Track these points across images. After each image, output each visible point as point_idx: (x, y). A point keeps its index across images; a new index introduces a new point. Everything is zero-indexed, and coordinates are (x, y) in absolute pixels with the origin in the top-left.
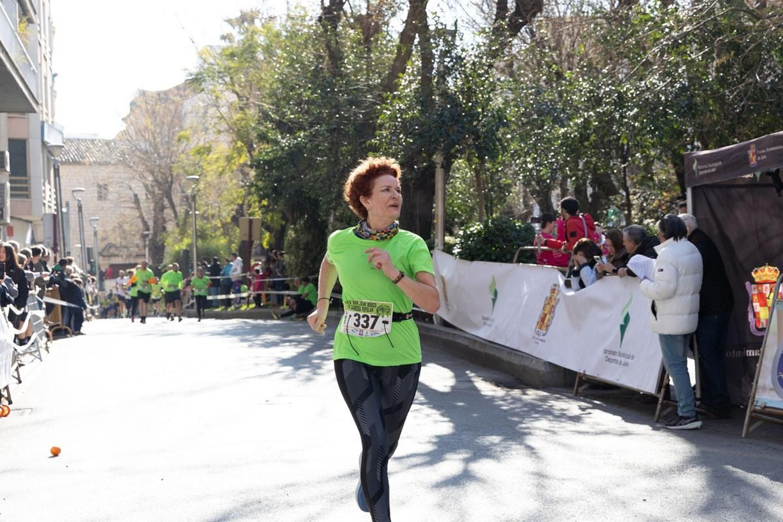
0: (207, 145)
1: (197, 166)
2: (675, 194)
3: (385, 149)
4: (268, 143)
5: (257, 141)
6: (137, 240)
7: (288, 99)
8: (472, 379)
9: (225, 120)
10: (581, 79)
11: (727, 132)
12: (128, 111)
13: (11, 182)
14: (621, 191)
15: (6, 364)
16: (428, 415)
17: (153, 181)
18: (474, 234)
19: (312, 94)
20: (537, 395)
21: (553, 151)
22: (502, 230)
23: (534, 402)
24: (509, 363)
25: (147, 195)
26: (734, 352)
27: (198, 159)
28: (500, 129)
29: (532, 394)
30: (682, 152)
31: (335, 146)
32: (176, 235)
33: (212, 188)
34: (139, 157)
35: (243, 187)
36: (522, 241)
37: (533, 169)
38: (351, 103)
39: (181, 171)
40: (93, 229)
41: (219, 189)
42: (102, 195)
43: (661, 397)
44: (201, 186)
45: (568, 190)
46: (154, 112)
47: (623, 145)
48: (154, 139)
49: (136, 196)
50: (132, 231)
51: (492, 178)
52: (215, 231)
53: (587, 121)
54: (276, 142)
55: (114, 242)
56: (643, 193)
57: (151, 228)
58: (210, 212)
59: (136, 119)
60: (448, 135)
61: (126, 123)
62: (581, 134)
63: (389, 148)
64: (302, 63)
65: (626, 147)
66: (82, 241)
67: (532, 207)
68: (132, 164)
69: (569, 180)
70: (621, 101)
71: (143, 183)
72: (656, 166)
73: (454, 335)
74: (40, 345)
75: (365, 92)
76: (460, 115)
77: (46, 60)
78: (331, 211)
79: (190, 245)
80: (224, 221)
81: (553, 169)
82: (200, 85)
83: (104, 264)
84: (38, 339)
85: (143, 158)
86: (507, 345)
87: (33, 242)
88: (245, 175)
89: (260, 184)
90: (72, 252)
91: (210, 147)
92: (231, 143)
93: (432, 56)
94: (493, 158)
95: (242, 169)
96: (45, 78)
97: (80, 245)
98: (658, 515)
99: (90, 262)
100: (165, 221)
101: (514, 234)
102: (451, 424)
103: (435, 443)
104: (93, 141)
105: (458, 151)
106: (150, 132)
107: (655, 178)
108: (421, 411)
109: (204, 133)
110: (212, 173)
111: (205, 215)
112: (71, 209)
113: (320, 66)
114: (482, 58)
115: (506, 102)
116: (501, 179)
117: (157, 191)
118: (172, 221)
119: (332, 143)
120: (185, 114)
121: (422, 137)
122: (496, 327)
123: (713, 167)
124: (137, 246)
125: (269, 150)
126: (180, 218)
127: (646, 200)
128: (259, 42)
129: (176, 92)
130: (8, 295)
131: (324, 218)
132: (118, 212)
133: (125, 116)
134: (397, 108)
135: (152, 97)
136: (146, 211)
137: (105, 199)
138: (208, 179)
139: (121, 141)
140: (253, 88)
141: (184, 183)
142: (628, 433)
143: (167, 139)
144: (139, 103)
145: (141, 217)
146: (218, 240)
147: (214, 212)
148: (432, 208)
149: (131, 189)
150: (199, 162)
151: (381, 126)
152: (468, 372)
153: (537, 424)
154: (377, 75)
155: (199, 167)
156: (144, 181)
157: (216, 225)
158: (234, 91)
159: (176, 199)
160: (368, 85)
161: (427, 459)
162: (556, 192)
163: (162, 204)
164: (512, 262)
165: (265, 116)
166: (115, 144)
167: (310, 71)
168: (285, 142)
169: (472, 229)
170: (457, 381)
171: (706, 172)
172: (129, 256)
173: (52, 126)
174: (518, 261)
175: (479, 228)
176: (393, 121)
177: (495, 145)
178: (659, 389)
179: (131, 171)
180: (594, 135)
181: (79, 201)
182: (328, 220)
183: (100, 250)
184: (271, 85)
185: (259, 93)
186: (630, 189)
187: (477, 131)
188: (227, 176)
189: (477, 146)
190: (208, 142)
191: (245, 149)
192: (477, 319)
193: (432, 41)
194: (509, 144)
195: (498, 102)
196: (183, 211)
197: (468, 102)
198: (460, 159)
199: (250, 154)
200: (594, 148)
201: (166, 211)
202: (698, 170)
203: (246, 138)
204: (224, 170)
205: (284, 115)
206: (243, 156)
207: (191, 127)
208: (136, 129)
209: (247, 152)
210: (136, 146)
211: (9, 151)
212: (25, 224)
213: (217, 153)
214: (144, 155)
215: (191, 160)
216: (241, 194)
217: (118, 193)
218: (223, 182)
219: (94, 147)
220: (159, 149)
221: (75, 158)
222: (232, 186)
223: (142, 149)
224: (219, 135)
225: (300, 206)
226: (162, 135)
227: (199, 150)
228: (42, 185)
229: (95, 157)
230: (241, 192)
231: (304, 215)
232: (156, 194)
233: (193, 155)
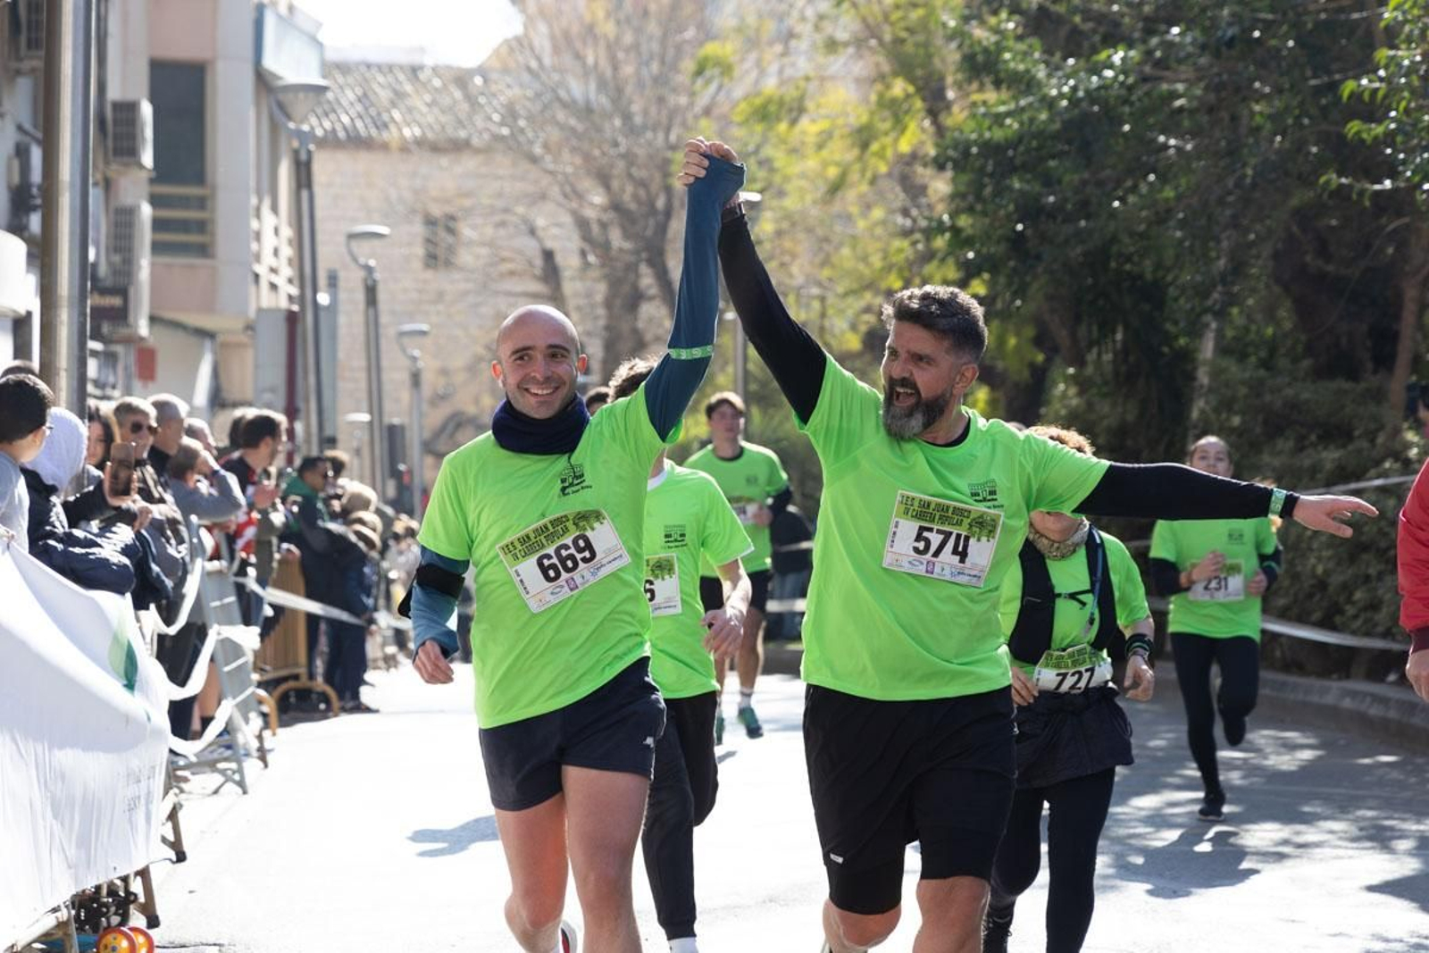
0: (791, 93)
1: (753, 160)
3: (1407, 111)
4: (997, 84)
5: (958, 76)
13: (155, 201)
17: (605, 209)
25: (583, 254)
27: (757, 139)
31: (1228, 98)
33: (801, 236)
34: (562, 127)
35: (906, 233)
40: (407, 363)
41: (826, 240)
42: (441, 252)
44: (767, 226)
48: (615, 68)
49: (548, 255)
54: (1028, 84)
55: (471, 410)
57: (596, 364)
61: (523, 11)
66: (375, 402)
68: (538, 150)
71: (574, 213)
74: (241, 740)
78: (1208, 318)
84: (238, 719)
85: (573, 130)
87: (218, 401)
88: (915, 191)
89: (964, 221)
90: (342, 437)
91: (801, 99)
92: (871, 83)
95: (905, 175)
97: (365, 417)
99: (396, 474)
104: (414, 71)
106: (602, 44)
109: (778, 48)
110: (803, 183)
112: (342, 296)
117: (617, 239)
119: (1218, 88)
125: (1000, 108)
130: (155, 568)
131: (1182, 341)
132: (486, 310)
137: (448, 264)
138: (790, 203)
139: (506, 70)
143: (655, 67)
149: (532, 232)
155: (760, 163)
156: (574, 205)
163: (635, 287)
166: (486, 81)
173: (288, 20)
179: (534, 172)
181: (369, 269)
182: (1196, 350)
183: (427, 435)
188: (850, 198)
190: (791, 81)
191: (918, 104)
199: (935, 122)
203: (922, 67)
204: (844, 175)
206: (912, 126)
207: (739, 30)
208: (557, 32)
209: (923, 114)
210: (554, 91)
211: (152, 100)
212: (193, 340)
213: (827, 117)
214: (578, 118)
215: (736, 140)
216: (902, 256)
217: (490, 244)
218: (839, 216)
219: (417, 91)
220: (630, 102)
221: (354, 126)
222: (871, 229)
223: (574, 102)
224: (832, 58)
225: (1101, 302)
226: (639, 54)
227: (765, 106)
228: (252, 212)
229: (420, 126)
230: (900, 251)
231: (1114, 332)
232: (613, 253)
233: (741, 124)
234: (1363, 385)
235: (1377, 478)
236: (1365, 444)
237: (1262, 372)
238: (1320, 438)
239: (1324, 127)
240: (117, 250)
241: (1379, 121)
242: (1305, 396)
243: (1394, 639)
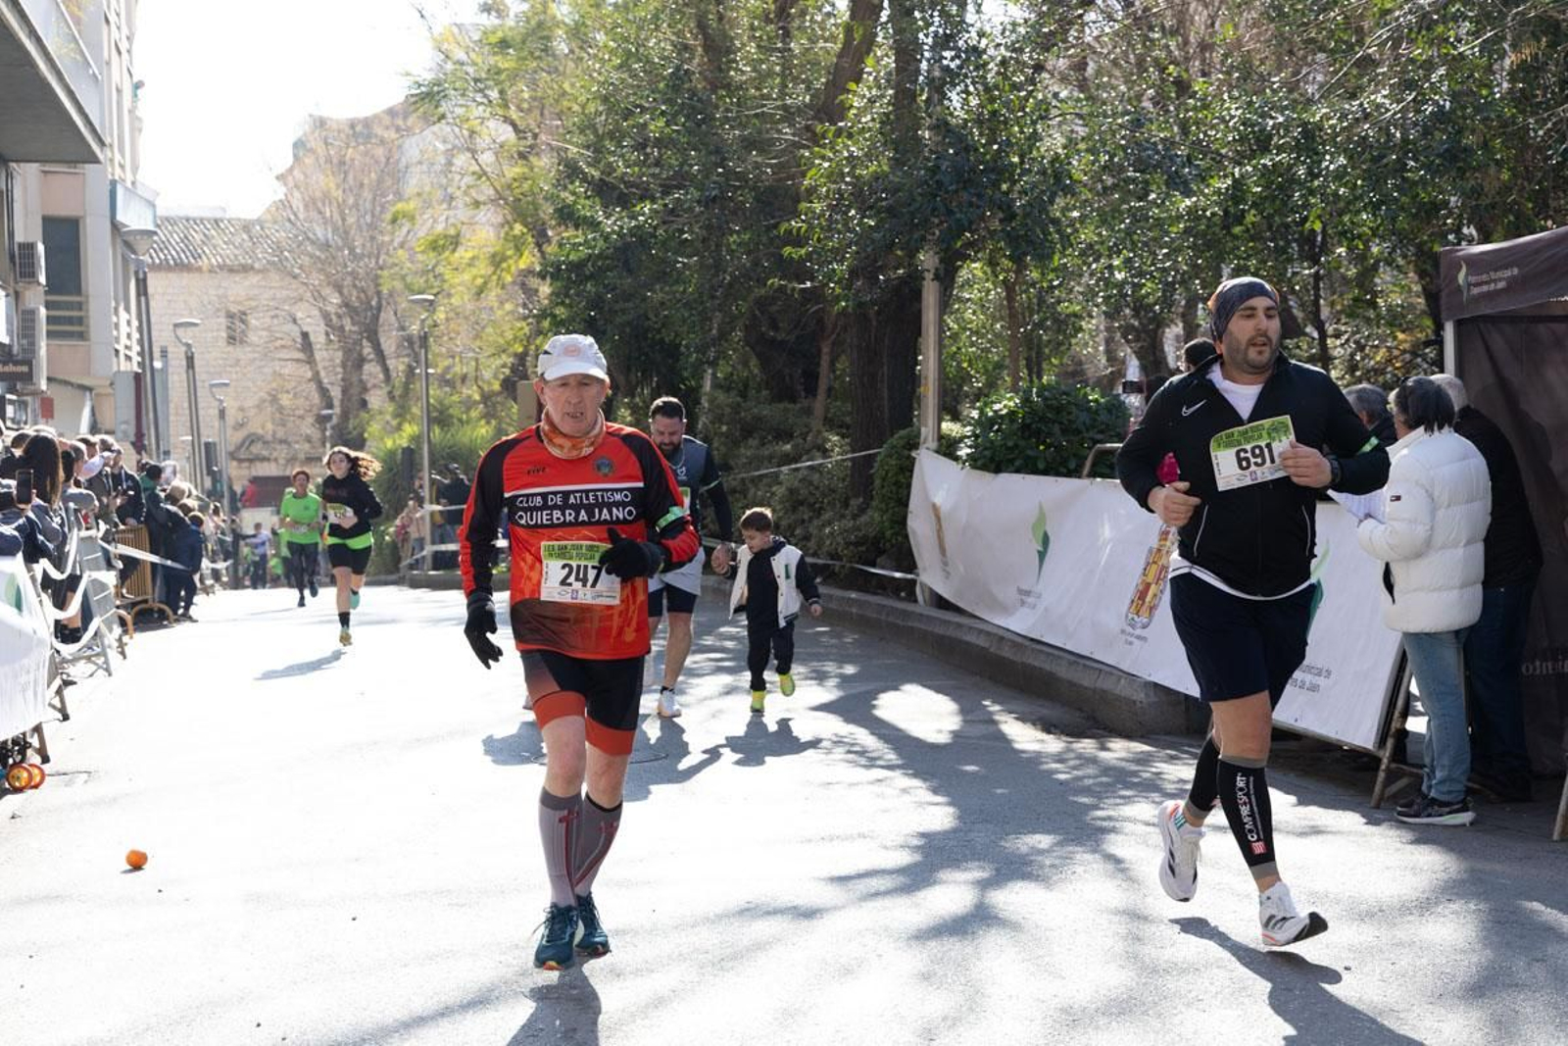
0: (452, 232)
1: (431, 275)
2: (1421, 336)
3: (819, 240)
4: (577, 227)
5: (553, 222)
6: (308, 427)
7: (617, 136)
8: (997, 717)
9: (488, 179)
10: (1226, 96)
11: (1530, 205)
12: (289, 161)
13: (48, 306)
14: (1309, 329)
15: (36, 681)
16: (905, 791)
17: (339, 306)
18: (1002, 417)
19: (668, 124)
20: (1128, 750)
21: (1166, 245)
22: (1059, 410)
23: (1123, 764)
24: (1072, 684)
25: (327, 334)
26: (1538, 663)
27: (434, 261)
28: (1057, 200)
29: (1119, 750)
30: (1438, 248)
31: (715, 233)
32: (388, 417)
33: (461, 321)
34: (311, 256)
35: (525, 318)
36: (1101, 432)
37: (1124, 282)
38: (749, 144)
39: (398, 285)
40: (217, 403)
41: (477, 323)
42: (237, 334)
43: (1386, 755)
44: (440, 315)
45: (1199, 326)
46: (342, 163)
47: (1313, 231)
48: (344, 220)
49: (305, 335)
50: (298, 408)
51: (1041, 301)
52: (468, 410)
53: (1238, 184)
54: (594, 225)
55: (260, 431)
56: (1354, 333)
57: (336, 403)
58: (457, 369)
59: (306, 176)
60: (950, 212)
61: (285, 185)
62: (1226, 212)
63: (826, 238)
64: (648, 61)
65: (1319, 238)
66: (195, 428)
67: (1123, 362)
68: (297, 271)
69: (1200, 306)
70: (1310, 141)
71: (321, 310)
72: (1384, 278)
73: (959, 626)
74: (106, 642)
75: (779, 122)
76: (973, 170)
77: (119, 53)
78: (707, 367)
79: (416, 439)
80: (486, 388)
81: (1167, 284)
82: (437, 107)
83: (238, 476)
84: (104, 629)
85: (319, 258)
86: (1068, 647)
88: (531, 293)
89: (561, 312)
91: (458, 235)
92: (503, 226)
93: (919, 47)
94: (1043, 257)
95: (523, 281)
96: (119, 91)
97: (190, 438)
98: (1375, 999)
99: (210, 472)
100: (365, 390)
101: (1084, 417)
102: (951, 810)
103: (918, 848)
104: (217, 221)
105: (970, 244)
106: (335, 204)
107: (1380, 302)
108: (888, 781)
109: (445, 206)
110: (462, 289)
111: (448, 377)
112: (172, 363)
113: (686, 67)
114: (1021, 51)
115: (1071, 143)
116: (1059, 302)
117: (348, 326)
118: (381, 388)
119: (709, 227)
120: (407, 167)
121: (895, 216)
122: (1046, 610)
123: (1500, 280)
124: (308, 439)
125: (577, 240)
126: (397, 384)
127: (1361, 348)
128: (559, 17)
129: (387, 120)
130: (41, 537)
132: (268, 370)
133: (281, 170)
134: (846, 154)
135: (339, 131)
136: (325, 368)
137: (242, 342)
139: (275, 222)
140: (546, 112)
141: (404, 310)
142: (1316, 831)
143: (368, 218)
144: (312, 144)
145: (316, 379)
146: (474, 429)
147: (465, 370)
148: (917, 363)
149: (295, 321)
150: (434, 268)
151: (812, 191)
152: (986, 703)
153: (1128, 810)
154: (803, 86)
155: (435, 277)
156: (321, 305)
157: (469, 397)
158: (507, 120)
159: (389, 344)
160: (785, 108)
161: (901, 880)
162: (1173, 332)
163: (360, 354)
164: (1079, 477)
165: (571, 171)
166: (262, 229)
167: (664, 78)
168: (613, 222)
169: (996, 407)
170: (965, 721)
171: (1485, 288)
172: (292, 460)
173: (133, 190)
174: (1093, 474)
175: (1012, 404)
176: (835, 182)
177: (1046, 233)
178: (1382, 741)
179: (295, 284)
180: (1253, 212)
181: (188, 346)
182: (701, 387)
183: (231, 448)
184: (583, 107)
185: (559, 123)
186: (1327, 325)
187: (1010, 204)
188: (492, 296)
189: (1008, 234)
190: (454, 225)
191: (530, 239)
192: (1007, 593)
193: (917, 14)
194: (1076, 231)
195: (1053, 142)
196: (402, 367)
197: (989, 143)
198: (974, 261)
199: (541, 251)
200: (1252, 239)
201: (367, 367)
202: (1469, 285)
203: (532, 216)
204: (485, 283)
205: (610, 169)
206: (526, 253)
207: (419, 195)
208: (307, 199)
209: (532, 245)
210: (305, 233)
211: (44, 243)
212: (78, 392)
213: (474, 247)
214: (320, 250)
215: (418, 261)
216: (522, 332)
217: (268, 329)
218: (485, 308)
219: (219, 234)
220: (354, 241)
221: (180, 258)
222: (503, 317)
223: (318, 239)
224: (476, 211)
225: (643, 358)
226: (358, 210)
227: (435, 241)
228: (112, 310)
229: (221, 256)
230: (522, 329)
231: (651, 377)
232: (346, 334)
233: (423, 252)
234: (799, 405)
235: (808, 460)
236: (801, 441)
237: (739, 399)
238: (775, 438)
239: (772, 250)
240: (24, 336)
241: (802, 247)
242: (765, 413)
243: (819, 558)
